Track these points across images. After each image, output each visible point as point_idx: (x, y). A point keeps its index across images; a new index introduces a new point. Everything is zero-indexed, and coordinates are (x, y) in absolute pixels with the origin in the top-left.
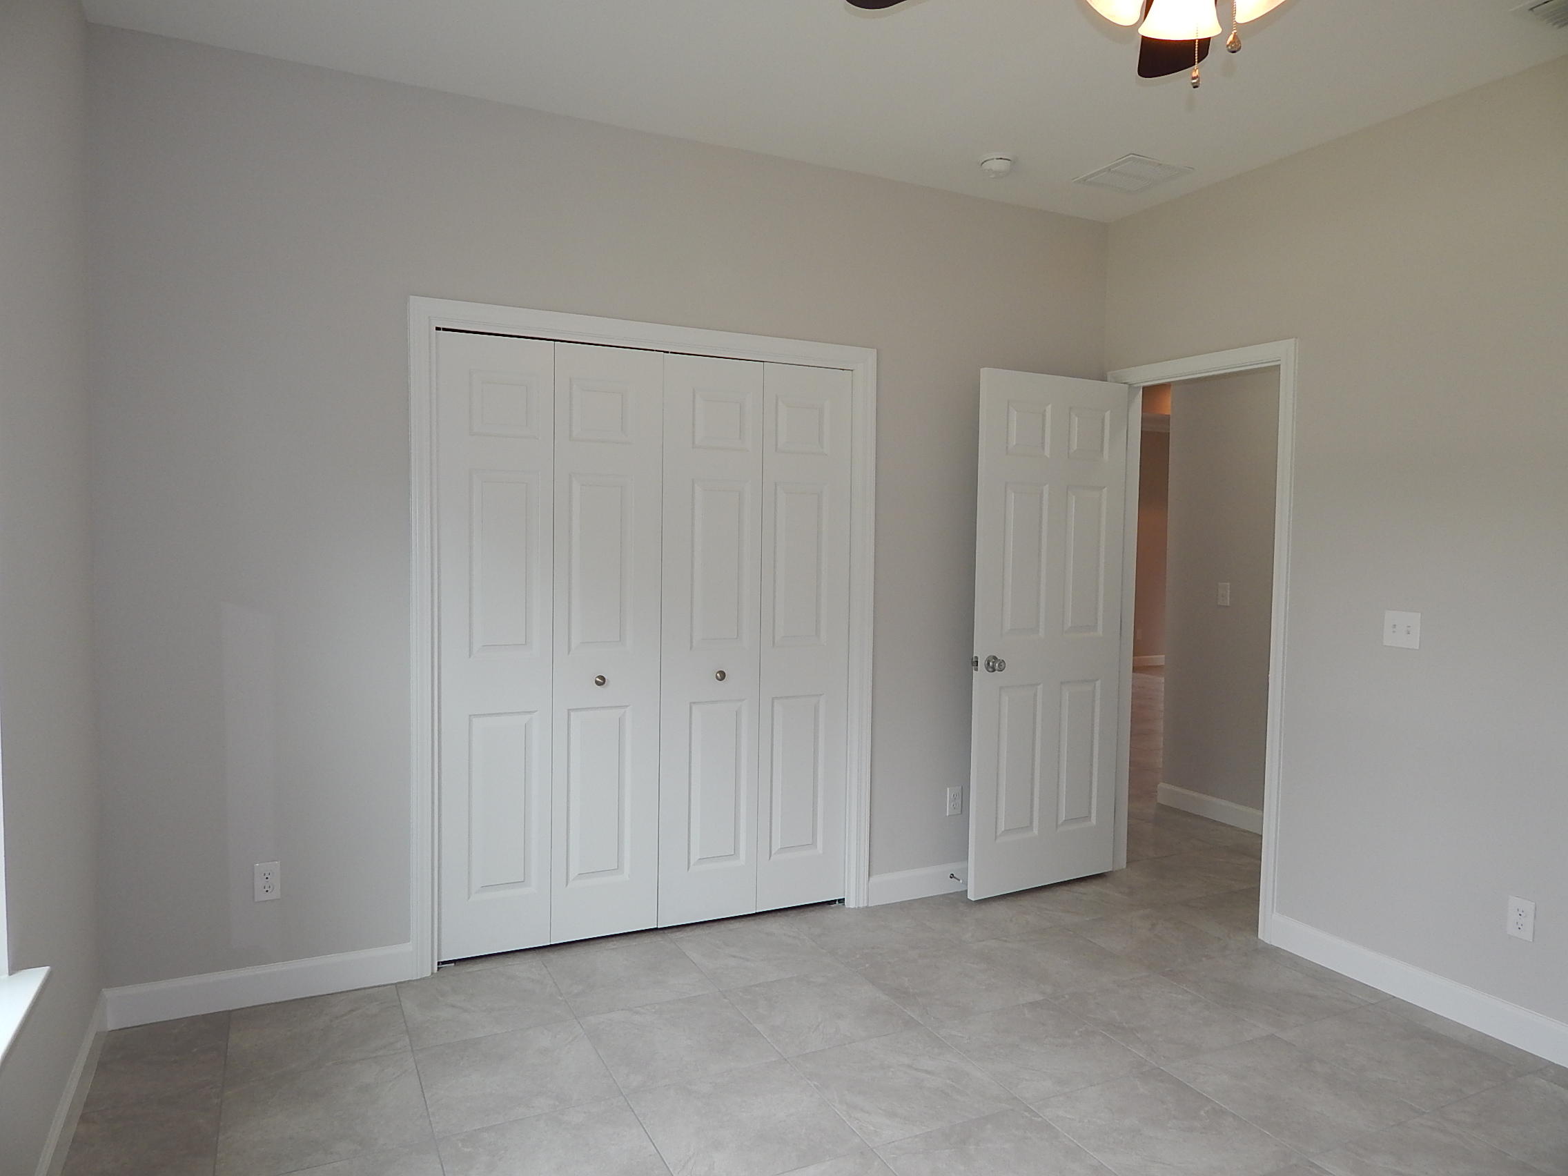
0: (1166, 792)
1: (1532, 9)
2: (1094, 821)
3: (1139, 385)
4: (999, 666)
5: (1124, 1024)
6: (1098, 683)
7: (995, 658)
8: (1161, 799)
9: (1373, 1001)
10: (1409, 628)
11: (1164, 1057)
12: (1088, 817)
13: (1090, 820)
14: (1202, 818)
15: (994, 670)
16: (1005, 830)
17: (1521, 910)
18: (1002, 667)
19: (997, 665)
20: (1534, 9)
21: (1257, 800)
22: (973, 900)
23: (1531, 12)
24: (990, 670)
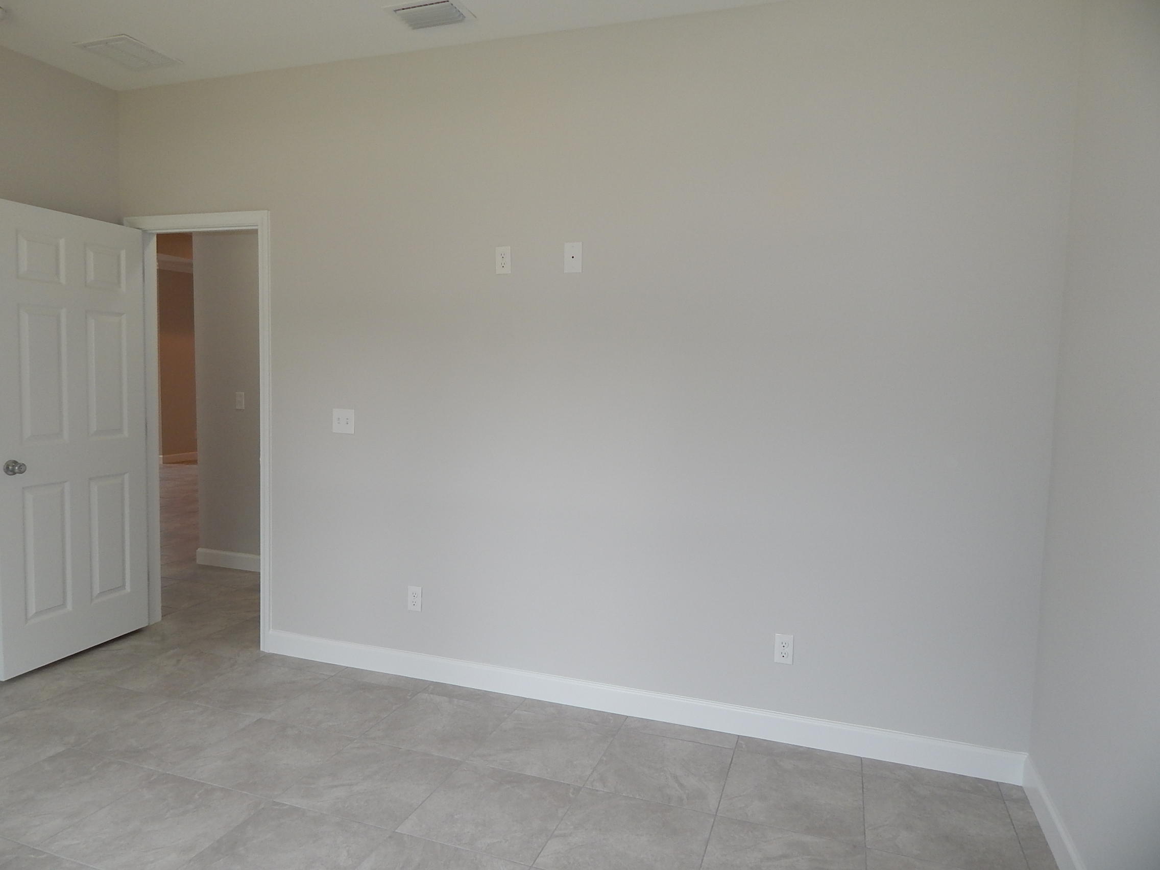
0: (203, 555)
1: (395, 11)
2: (128, 589)
3: (153, 232)
4: (18, 468)
5: (140, 748)
6: (126, 476)
7: (15, 462)
8: (200, 561)
9: (333, 674)
10: (348, 420)
11: (171, 763)
12: (123, 586)
13: (125, 589)
14: (230, 569)
15: (15, 473)
16: (36, 613)
17: (414, 593)
18: (22, 470)
19: (17, 468)
20: (397, 12)
21: (255, 549)
22: (4, 680)
23: (394, 13)
24: (11, 473)
